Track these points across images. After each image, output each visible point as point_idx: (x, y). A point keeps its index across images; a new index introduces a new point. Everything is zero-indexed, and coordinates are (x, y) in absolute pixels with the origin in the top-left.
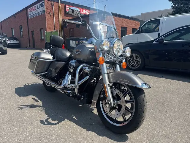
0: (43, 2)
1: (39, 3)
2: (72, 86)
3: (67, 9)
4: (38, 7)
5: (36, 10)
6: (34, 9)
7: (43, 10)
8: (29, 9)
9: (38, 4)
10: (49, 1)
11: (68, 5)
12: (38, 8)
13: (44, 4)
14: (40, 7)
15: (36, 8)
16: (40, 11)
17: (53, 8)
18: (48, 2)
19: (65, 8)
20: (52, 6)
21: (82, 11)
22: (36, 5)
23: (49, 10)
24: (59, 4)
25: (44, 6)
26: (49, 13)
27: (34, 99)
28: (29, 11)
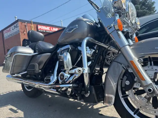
0: (17, 24)
1: (14, 25)
2: (80, 71)
3: (39, 28)
4: (13, 28)
5: (11, 32)
6: (10, 31)
7: (18, 30)
8: (4, 31)
9: (13, 26)
10: (22, 22)
11: (39, 25)
12: (13, 30)
13: (18, 26)
14: (14, 28)
15: (11, 29)
16: (15, 31)
17: (26, 28)
18: (22, 24)
19: (37, 27)
20: (25, 26)
21: (52, 29)
22: (11, 27)
23: (23, 30)
24: (32, 25)
25: (18, 27)
26: (24, 32)
27: (11, 109)
28: (4, 33)
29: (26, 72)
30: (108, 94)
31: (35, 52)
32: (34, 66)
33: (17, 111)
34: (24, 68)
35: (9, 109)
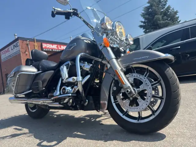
0: (18, 43)
1: (13, 44)
2: (74, 79)
3: (44, 46)
4: (12, 48)
5: (9, 52)
6: (8, 51)
7: (18, 50)
8: (1, 52)
9: (12, 46)
10: (23, 41)
11: (44, 43)
12: (12, 50)
13: (18, 45)
14: (14, 48)
15: (10, 49)
16: (15, 51)
17: (28, 47)
18: (23, 43)
19: (42, 46)
20: (27, 45)
21: (60, 47)
22: (10, 47)
23: (25, 50)
24: (35, 43)
25: (18, 46)
26: (25, 53)
28: (1, 54)
29: (31, 91)
30: (102, 101)
31: (38, 70)
32: (37, 84)
33: (22, 129)
34: (28, 87)
35: (14, 129)
